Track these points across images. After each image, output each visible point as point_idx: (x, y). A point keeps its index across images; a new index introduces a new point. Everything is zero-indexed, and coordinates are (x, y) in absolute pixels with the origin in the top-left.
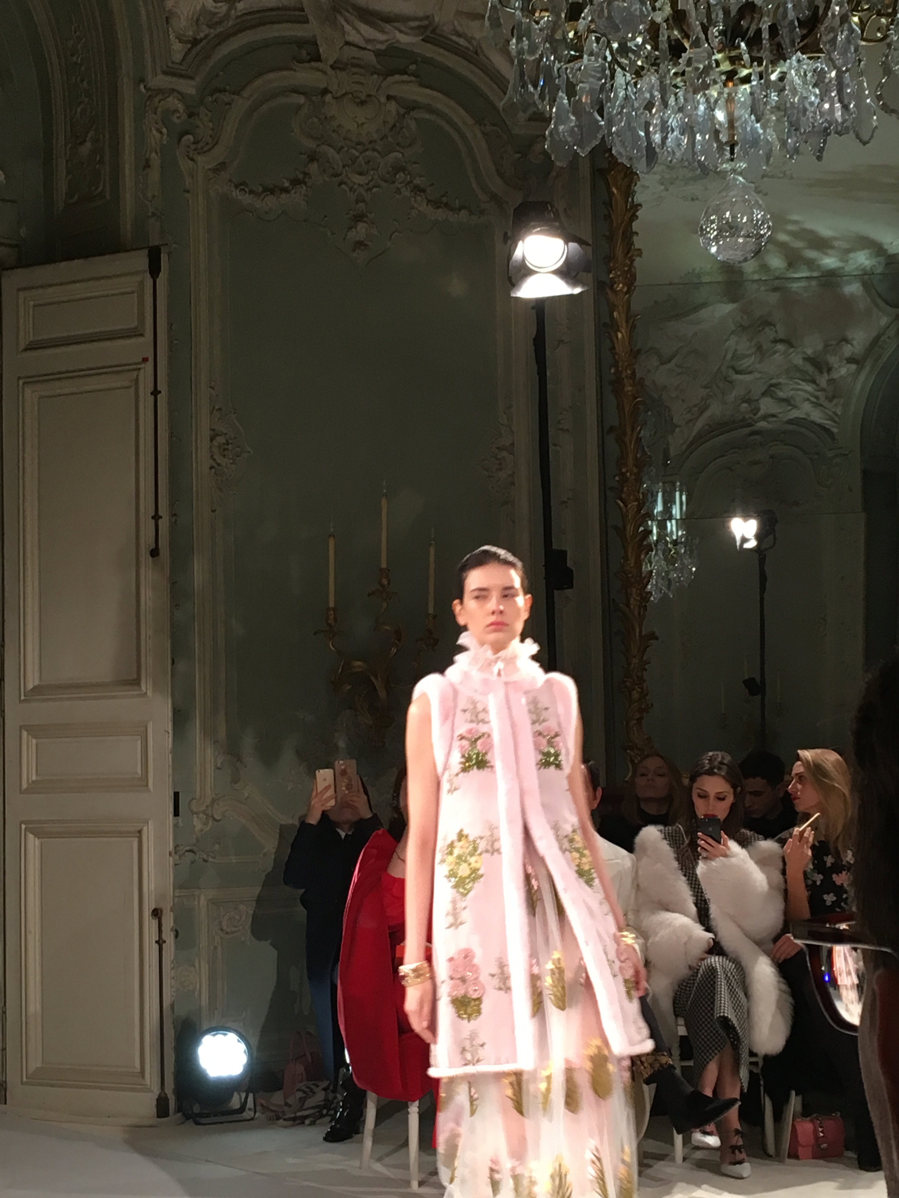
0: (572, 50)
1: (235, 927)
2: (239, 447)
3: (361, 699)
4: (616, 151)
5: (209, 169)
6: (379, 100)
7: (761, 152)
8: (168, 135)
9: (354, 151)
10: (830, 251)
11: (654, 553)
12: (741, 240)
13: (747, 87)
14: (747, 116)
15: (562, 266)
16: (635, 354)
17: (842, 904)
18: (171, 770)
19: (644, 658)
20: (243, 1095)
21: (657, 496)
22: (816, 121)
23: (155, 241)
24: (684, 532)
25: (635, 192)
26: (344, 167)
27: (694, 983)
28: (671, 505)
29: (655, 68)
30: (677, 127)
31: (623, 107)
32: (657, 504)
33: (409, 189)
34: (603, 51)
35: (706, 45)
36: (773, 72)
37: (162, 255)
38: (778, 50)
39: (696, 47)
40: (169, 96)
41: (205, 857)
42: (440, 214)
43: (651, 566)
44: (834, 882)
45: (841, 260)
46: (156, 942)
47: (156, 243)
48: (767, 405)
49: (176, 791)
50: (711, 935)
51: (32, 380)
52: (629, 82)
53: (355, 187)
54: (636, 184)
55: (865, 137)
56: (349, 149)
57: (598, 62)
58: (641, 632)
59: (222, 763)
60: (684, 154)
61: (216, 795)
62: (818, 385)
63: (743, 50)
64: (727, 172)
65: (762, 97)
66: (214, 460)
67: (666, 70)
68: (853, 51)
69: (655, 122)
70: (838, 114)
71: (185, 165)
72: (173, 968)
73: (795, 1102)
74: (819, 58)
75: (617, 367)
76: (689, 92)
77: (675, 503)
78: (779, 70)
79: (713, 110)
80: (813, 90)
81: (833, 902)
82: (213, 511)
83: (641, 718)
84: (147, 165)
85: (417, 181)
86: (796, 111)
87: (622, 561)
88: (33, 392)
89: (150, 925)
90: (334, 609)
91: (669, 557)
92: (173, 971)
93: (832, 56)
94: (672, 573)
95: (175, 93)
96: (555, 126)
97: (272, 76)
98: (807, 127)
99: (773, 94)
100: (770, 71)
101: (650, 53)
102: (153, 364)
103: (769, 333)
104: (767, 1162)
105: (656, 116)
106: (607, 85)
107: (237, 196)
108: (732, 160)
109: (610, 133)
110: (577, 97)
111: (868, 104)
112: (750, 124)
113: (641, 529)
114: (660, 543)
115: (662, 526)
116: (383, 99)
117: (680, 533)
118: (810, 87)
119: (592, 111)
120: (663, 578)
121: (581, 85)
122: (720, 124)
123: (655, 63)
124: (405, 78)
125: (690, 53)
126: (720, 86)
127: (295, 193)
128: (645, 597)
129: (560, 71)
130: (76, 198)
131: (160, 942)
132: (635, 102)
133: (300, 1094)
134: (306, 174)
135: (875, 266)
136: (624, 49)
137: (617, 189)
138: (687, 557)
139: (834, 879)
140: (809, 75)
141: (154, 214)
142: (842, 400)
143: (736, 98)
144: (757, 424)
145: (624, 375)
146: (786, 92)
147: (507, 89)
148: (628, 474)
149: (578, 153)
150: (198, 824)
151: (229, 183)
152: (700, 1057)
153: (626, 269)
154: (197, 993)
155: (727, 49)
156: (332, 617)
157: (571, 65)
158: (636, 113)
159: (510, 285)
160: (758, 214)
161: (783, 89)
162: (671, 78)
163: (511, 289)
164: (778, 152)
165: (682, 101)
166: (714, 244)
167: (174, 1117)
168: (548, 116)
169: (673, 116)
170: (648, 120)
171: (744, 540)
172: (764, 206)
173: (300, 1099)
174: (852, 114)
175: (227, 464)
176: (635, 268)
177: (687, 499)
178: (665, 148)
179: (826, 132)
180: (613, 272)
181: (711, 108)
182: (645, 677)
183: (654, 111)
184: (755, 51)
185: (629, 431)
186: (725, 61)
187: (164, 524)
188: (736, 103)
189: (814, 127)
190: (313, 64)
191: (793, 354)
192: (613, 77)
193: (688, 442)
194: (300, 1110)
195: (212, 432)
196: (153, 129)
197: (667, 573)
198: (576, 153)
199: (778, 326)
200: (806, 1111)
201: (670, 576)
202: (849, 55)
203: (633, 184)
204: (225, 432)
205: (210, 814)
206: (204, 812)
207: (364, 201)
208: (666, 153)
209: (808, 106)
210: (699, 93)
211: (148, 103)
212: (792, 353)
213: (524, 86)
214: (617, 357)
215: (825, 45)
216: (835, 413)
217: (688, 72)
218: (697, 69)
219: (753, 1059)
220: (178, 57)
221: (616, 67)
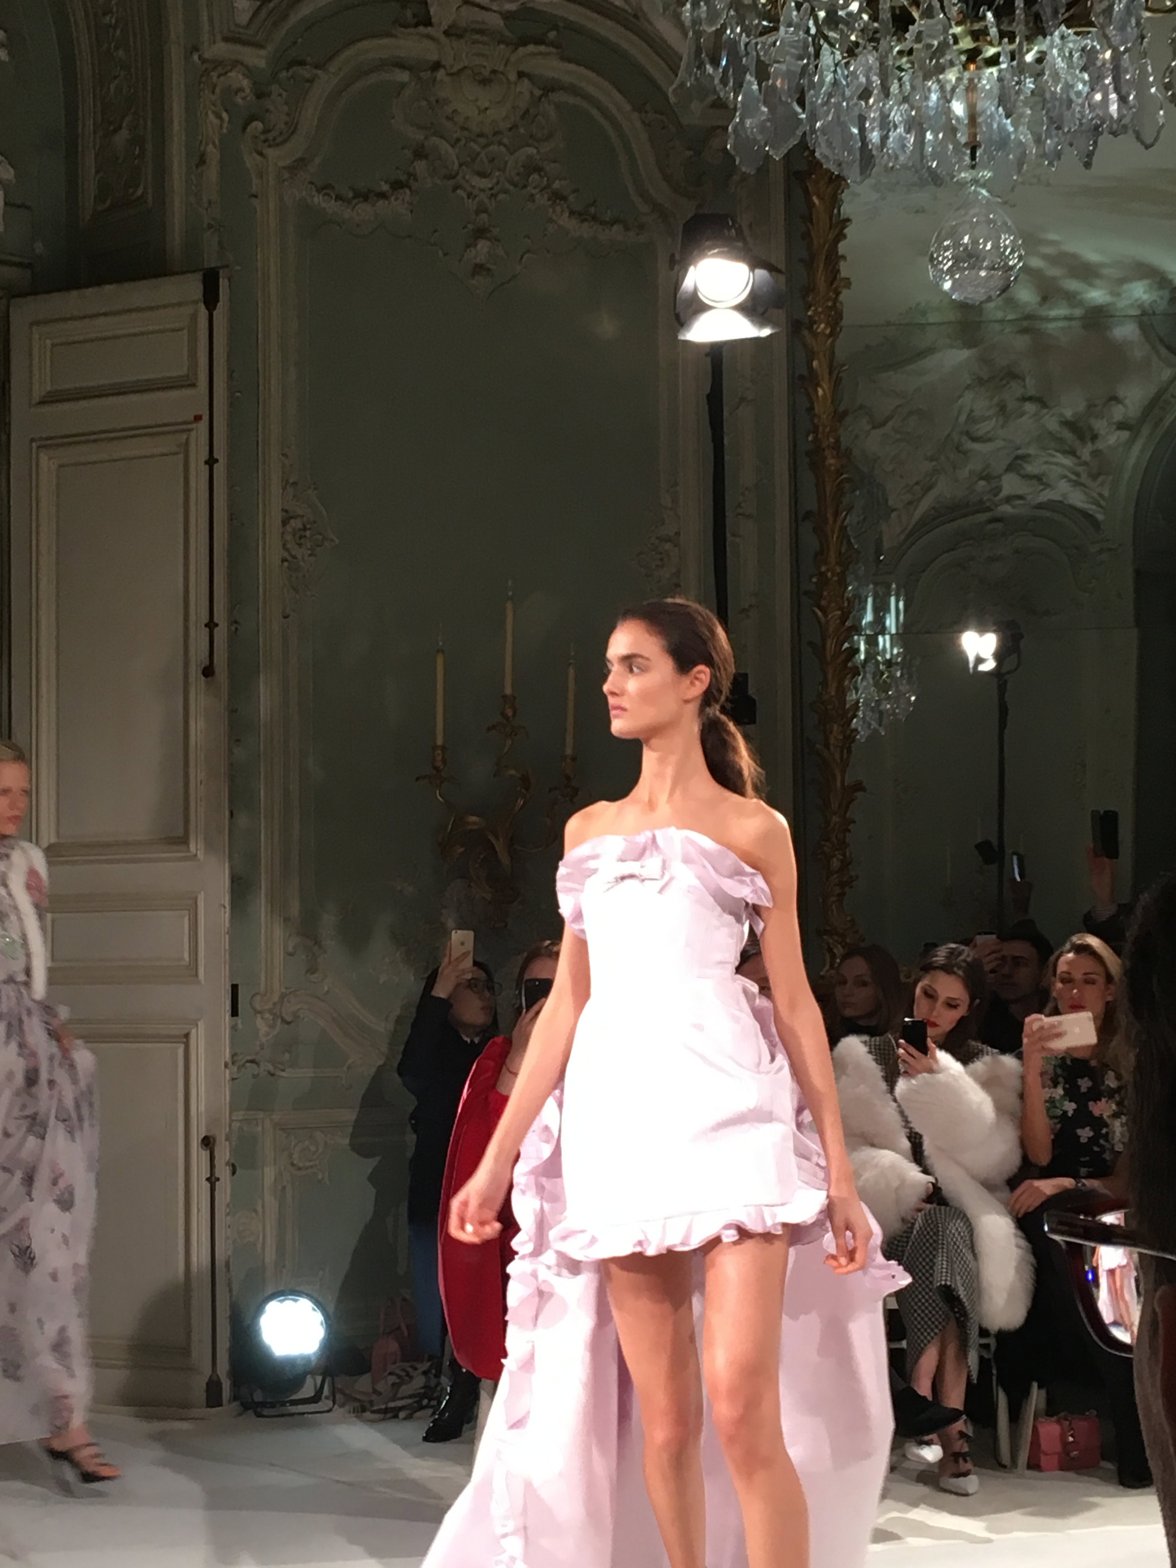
0: (764, 19)
1: (310, 1161)
2: (319, 534)
3: (477, 866)
4: (821, 154)
5: (284, 168)
6: (508, 79)
7: (1011, 156)
8: (229, 122)
9: (472, 144)
10: (1098, 282)
11: (860, 678)
12: (983, 274)
13: (994, 70)
14: (993, 109)
15: (746, 301)
16: (840, 417)
17: (1102, 1142)
18: (227, 956)
19: (848, 815)
20: (319, 1379)
21: (866, 601)
22: (1083, 117)
23: (211, 262)
24: (901, 650)
25: (842, 201)
26: (461, 165)
27: (907, 1242)
28: (884, 615)
29: (873, 44)
30: (901, 122)
31: (830, 95)
32: (866, 613)
33: (546, 196)
34: (804, 21)
35: (942, 16)
36: (1028, 51)
37: (221, 280)
38: (1035, 23)
39: (928, 17)
40: (231, 71)
41: (271, 1068)
42: (586, 230)
43: (857, 693)
44: (1091, 1112)
45: (1112, 293)
46: (207, 1179)
47: (213, 265)
48: (1011, 484)
49: (234, 983)
50: (931, 1179)
51: (48, 443)
52: (839, 62)
53: (476, 192)
54: (843, 192)
55: (1149, 140)
56: (466, 142)
57: (798, 35)
58: (843, 782)
59: (293, 948)
60: (909, 159)
61: (287, 988)
62: (1079, 458)
63: (989, 22)
64: (967, 183)
65: (1014, 83)
66: (287, 550)
67: (888, 48)
68: (1134, 25)
69: (872, 115)
70: (1114, 108)
71: (251, 161)
72: (228, 1214)
73: (1037, 1397)
74: (1089, 32)
75: (815, 431)
76: (917, 77)
77: (889, 611)
78: (1036, 48)
79: (949, 101)
80: (1080, 76)
81: (1089, 1138)
82: (286, 617)
83: (843, 894)
84: (202, 160)
85: (556, 185)
86: (1057, 103)
87: (820, 688)
88: (50, 459)
89: (199, 1157)
90: (443, 748)
91: (881, 681)
92: (229, 1218)
93: (1107, 32)
94: (884, 702)
95: (240, 66)
96: (740, 119)
97: (365, 44)
98: (1072, 125)
99: (1028, 80)
100: (1025, 50)
101: (866, 25)
102: (207, 424)
103: (1016, 389)
104: (998, 1473)
105: (875, 107)
106: (811, 66)
107: (319, 203)
108: (973, 167)
109: (813, 130)
110: (771, 82)
111: (1151, 94)
112: (997, 118)
113: (846, 645)
114: (869, 664)
115: (872, 642)
116: (513, 77)
117: (895, 651)
118: (1077, 72)
119: (789, 101)
120: (872, 710)
121: (775, 65)
122: (958, 119)
123: (873, 38)
124: (542, 48)
125: (920, 25)
126: (959, 70)
127: (396, 199)
128: (850, 736)
129: (748, 47)
130: (108, 203)
131: (212, 1180)
132: (846, 90)
133: (392, 1379)
134: (410, 175)
135: (1155, 301)
136: (832, 20)
137: (818, 196)
138: (904, 682)
139: (1091, 1108)
140: (1076, 55)
141: (210, 227)
142: (1111, 478)
143: (980, 85)
144: (999, 508)
145: (824, 445)
146: (1046, 77)
147: (679, 68)
148: (829, 574)
149: (771, 156)
150: (262, 1026)
151: (310, 186)
152: (916, 1338)
153: (830, 304)
154: (259, 1246)
155: (968, 21)
156: (439, 758)
157: (763, 39)
158: (847, 104)
159: (677, 324)
160: (1006, 239)
161: (1041, 74)
162: (895, 58)
163: (678, 331)
164: (1034, 157)
165: (908, 87)
166: (947, 278)
167: (229, 1407)
168: (732, 107)
169: (896, 108)
170: (863, 114)
171: (979, 660)
172: (1013, 227)
173: (393, 1385)
174: (1131, 108)
175: (303, 555)
176: (841, 303)
177: (905, 606)
178: (885, 150)
179: (1096, 130)
180: (813, 308)
181: (946, 98)
182: (847, 840)
183: (871, 101)
184: (1005, 24)
185: (830, 516)
186: (966, 37)
187: (221, 633)
188: (979, 91)
189: (1081, 124)
190: (421, 29)
191: (1047, 416)
192: (817, 55)
193: (907, 532)
194: (394, 1400)
195: (285, 514)
196: (210, 113)
197: (878, 703)
198: (767, 156)
199: (1027, 380)
200: (1051, 1410)
201: (882, 707)
202: (1129, 29)
203: (839, 192)
204: (300, 512)
205: (278, 1013)
206: (270, 1011)
207: (485, 211)
208: (886, 157)
209: (1073, 97)
210: (931, 78)
211: (204, 79)
212: (1045, 415)
213: (701, 66)
214: (816, 421)
215: (1097, 17)
216: (1100, 495)
217: (917, 49)
218: (930, 46)
219: (984, 1341)
220: (243, 18)
221: (822, 42)
